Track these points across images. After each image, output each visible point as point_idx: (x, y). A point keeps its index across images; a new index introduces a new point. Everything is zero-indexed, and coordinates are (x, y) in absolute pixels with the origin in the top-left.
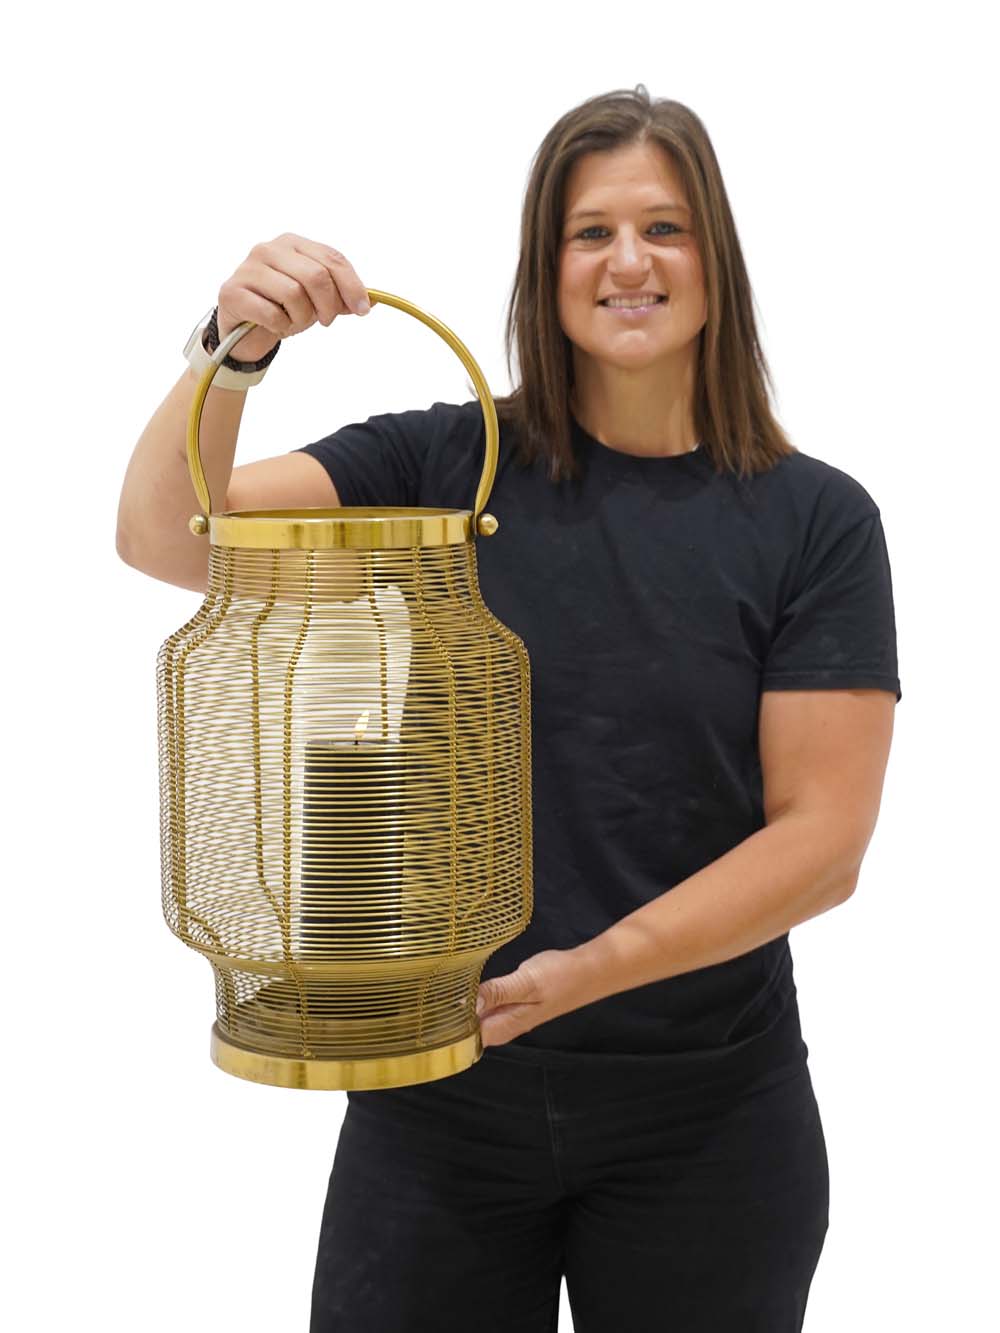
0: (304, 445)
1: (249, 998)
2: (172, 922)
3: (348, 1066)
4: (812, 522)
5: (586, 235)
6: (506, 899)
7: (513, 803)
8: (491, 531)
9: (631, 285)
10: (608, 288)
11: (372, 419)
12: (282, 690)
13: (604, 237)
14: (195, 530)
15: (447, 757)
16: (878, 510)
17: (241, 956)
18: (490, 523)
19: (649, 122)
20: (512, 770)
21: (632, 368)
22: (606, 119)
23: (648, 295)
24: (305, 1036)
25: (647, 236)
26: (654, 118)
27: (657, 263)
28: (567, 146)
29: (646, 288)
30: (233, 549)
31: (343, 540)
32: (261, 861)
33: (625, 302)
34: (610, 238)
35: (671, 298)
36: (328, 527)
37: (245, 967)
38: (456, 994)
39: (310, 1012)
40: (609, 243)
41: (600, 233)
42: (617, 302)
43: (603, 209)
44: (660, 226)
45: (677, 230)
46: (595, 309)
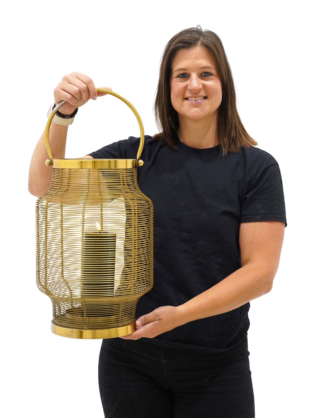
1: (65, 312)
5: (181, 76)
8: (142, 165)
9: (195, 93)
10: (188, 94)
13: (187, 77)
14: (47, 164)
18: (141, 162)
19: (202, 39)
21: (196, 120)
23: (201, 96)
24: (85, 322)
25: (200, 77)
26: (203, 37)
27: (204, 86)
29: (200, 94)
30: (63, 169)
31: (95, 167)
33: (194, 99)
34: (189, 77)
35: (209, 97)
36: (92, 161)
40: (188, 79)
41: (185, 76)
42: (191, 99)
43: (186, 68)
44: (205, 74)
45: (211, 74)
46: (184, 101)
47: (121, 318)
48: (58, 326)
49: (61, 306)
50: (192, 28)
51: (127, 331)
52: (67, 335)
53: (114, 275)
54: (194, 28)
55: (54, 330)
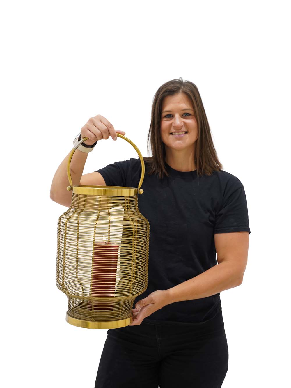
0: (98, 170)
1: (77, 305)
2: (58, 285)
3: (100, 323)
4: (225, 189)
5: (167, 116)
6: (140, 284)
7: (143, 260)
8: (142, 193)
9: (178, 129)
10: (172, 130)
11: (115, 163)
12: (93, 230)
13: (172, 117)
14: (68, 189)
15: (132, 248)
16: (243, 186)
17: (76, 295)
18: (142, 191)
19: (183, 87)
20: (143, 252)
21: (179, 150)
22: (171, 87)
23: (183, 131)
24: (93, 316)
25: (182, 117)
27: (185, 123)
28: (162, 94)
29: (182, 130)
30: (80, 195)
31: (105, 194)
32: (77, 272)
33: (177, 134)
36: (103, 190)
37: (76, 297)
38: (127, 307)
39: (94, 310)
41: (170, 116)
42: (175, 134)
43: (171, 110)
44: (186, 114)
45: (190, 115)
46: (169, 135)
47: (122, 313)
48: (71, 317)
49: (74, 302)
50: (175, 80)
51: (125, 323)
52: (78, 325)
53: (116, 276)
54: (177, 80)
55: (68, 320)
